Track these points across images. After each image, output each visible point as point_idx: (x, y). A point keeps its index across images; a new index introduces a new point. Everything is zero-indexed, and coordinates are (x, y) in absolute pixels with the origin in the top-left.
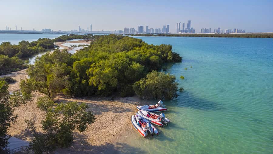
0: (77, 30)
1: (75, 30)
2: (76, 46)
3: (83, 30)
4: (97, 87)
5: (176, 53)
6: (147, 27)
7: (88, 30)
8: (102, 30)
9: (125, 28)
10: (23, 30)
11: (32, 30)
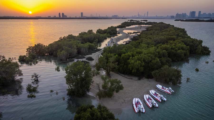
0: (136, 16)
1: (135, 16)
2: (131, 33)
3: (141, 15)
4: (132, 70)
5: (206, 47)
6: (200, 12)
7: (145, 16)
8: (156, 16)
9: (177, 13)
10: (100, 16)
11: (106, 16)
